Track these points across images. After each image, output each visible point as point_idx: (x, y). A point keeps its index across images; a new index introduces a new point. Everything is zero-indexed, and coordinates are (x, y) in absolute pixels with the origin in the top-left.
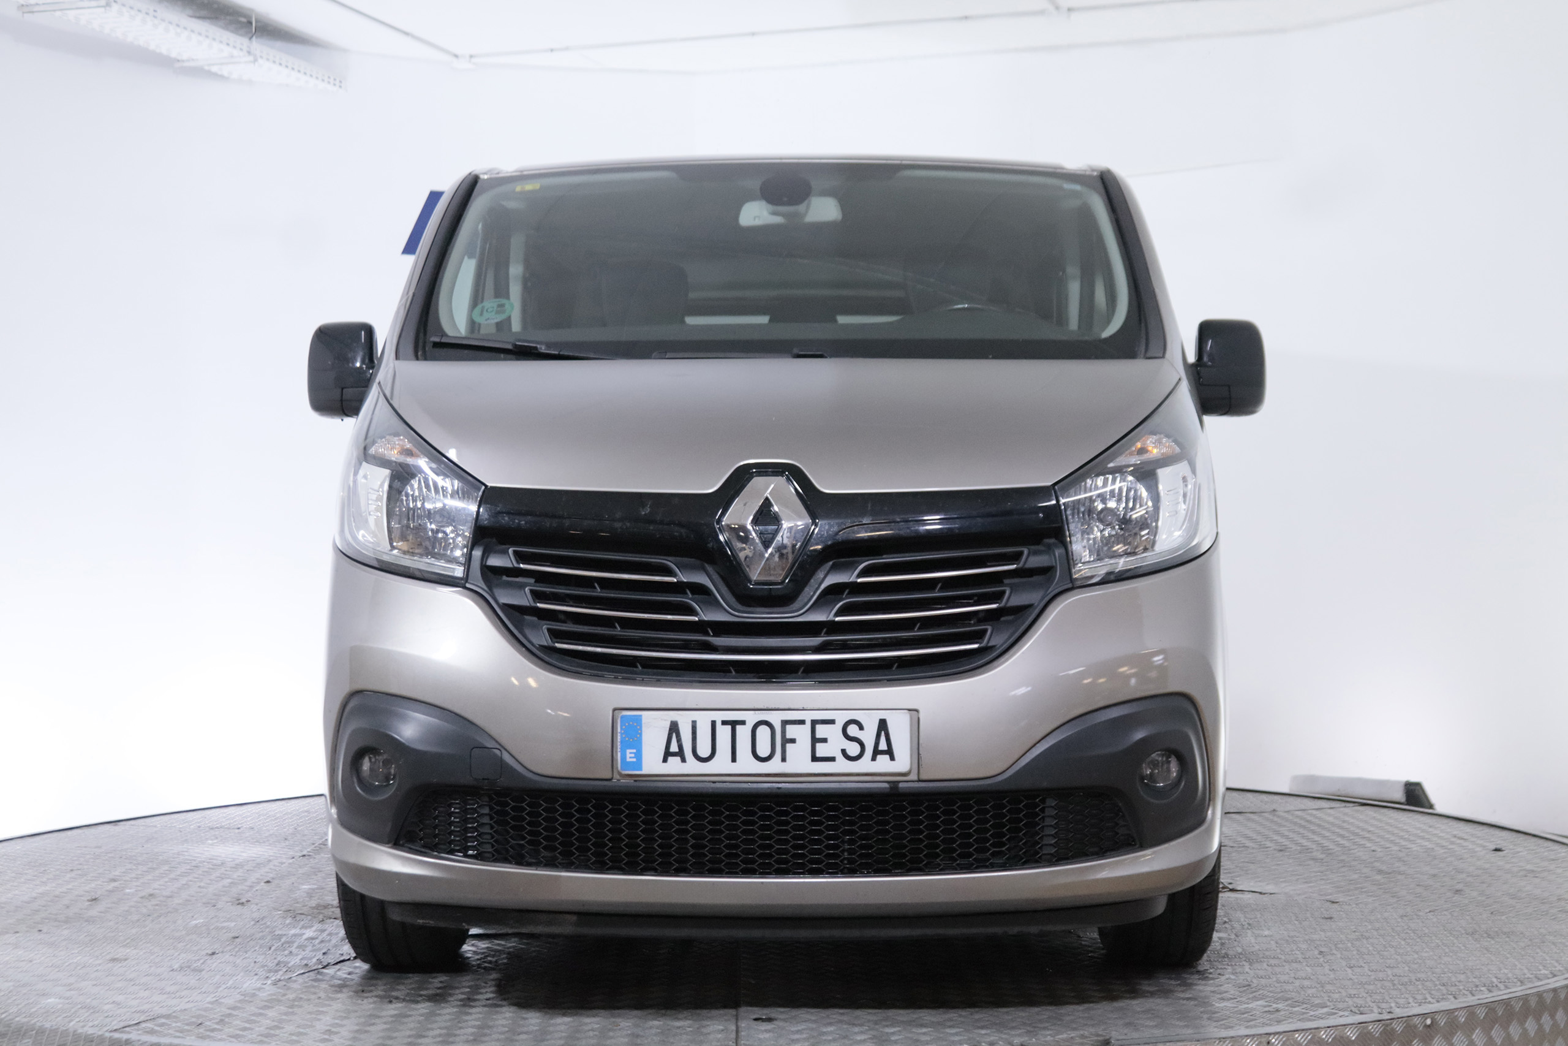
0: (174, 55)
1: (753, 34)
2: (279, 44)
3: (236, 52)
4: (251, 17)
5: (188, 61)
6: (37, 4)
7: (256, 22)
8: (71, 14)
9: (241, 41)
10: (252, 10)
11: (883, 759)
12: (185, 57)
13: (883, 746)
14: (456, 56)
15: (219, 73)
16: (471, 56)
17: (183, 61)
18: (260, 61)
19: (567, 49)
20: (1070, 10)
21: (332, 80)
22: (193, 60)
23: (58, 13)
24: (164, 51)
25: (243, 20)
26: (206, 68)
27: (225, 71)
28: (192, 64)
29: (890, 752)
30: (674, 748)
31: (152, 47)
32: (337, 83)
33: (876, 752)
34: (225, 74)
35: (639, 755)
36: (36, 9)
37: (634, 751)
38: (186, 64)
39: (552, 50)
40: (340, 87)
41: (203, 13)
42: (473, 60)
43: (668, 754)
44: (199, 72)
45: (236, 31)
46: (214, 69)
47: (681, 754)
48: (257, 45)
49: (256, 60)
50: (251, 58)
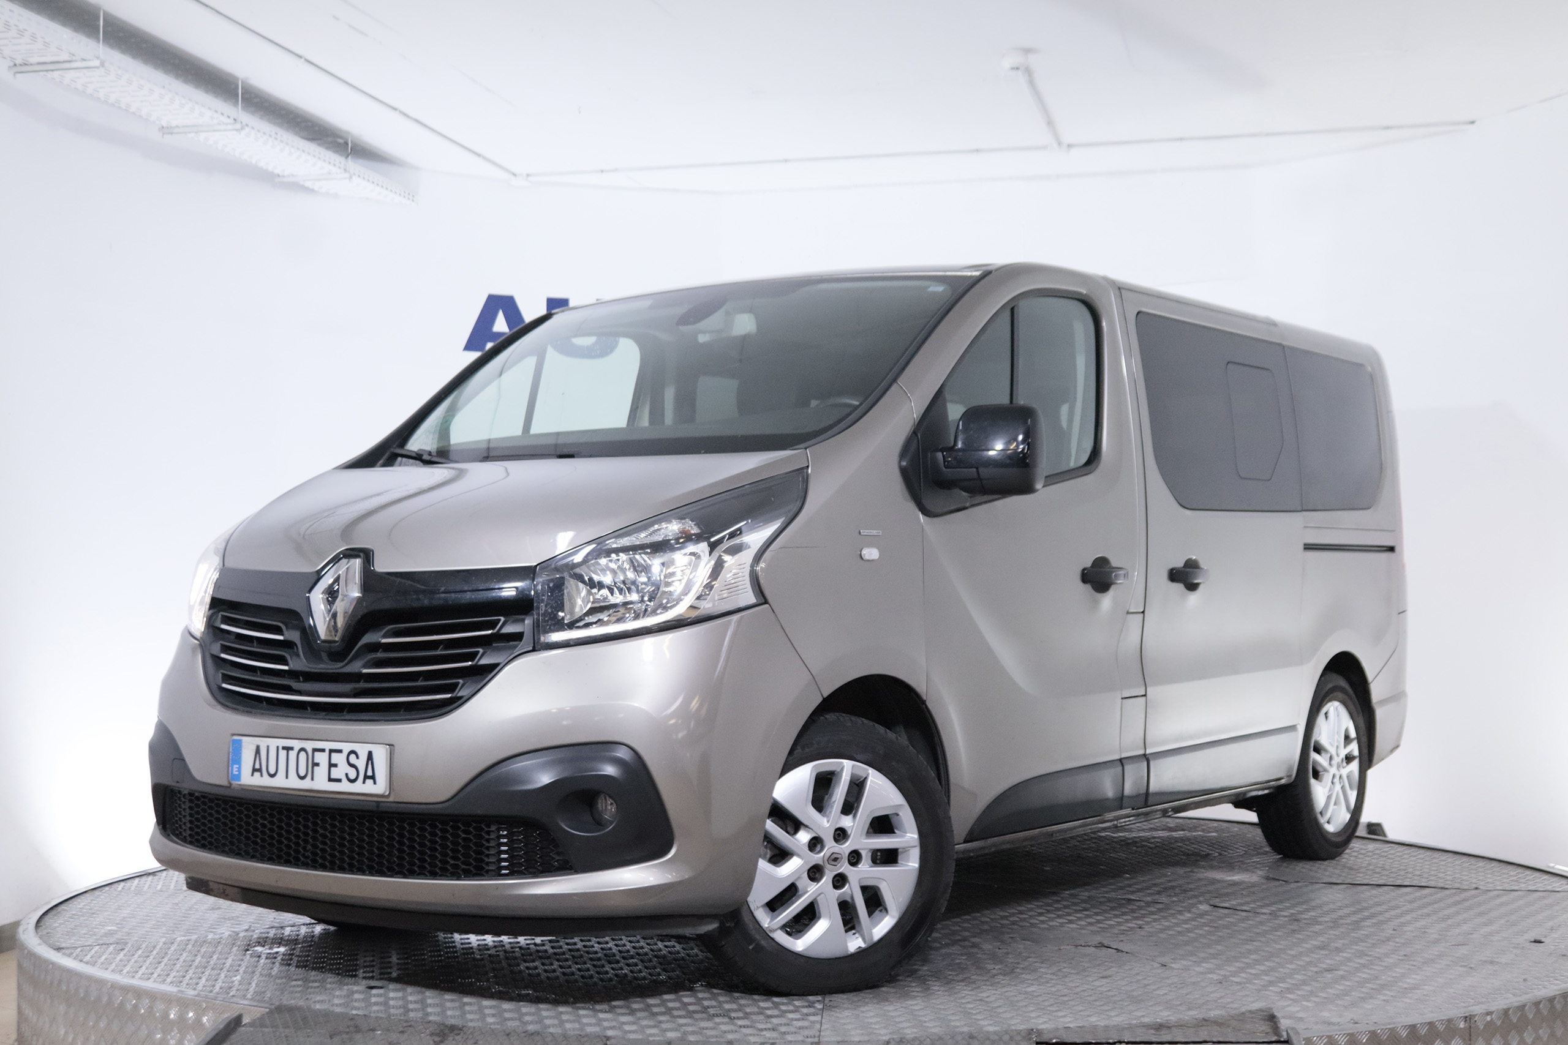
0: (277, 171)
1: (786, 161)
2: (369, 163)
3: (332, 169)
4: (348, 140)
5: (289, 176)
6: (177, 127)
7: (351, 142)
9: (338, 160)
10: (348, 133)
11: (369, 782)
12: (286, 173)
13: (370, 773)
14: (514, 175)
15: (311, 187)
16: (528, 175)
17: (283, 176)
18: (355, 177)
19: (616, 170)
20: (1070, 146)
21: (406, 195)
22: (293, 175)
23: (193, 135)
24: (270, 169)
25: (341, 141)
26: (301, 183)
28: (291, 179)
29: (373, 777)
30: (257, 766)
31: (261, 164)
32: (411, 197)
33: (366, 777)
34: (316, 188)
35: (239, 769)
36: (176, 130)
37: (237, 766)
38: (286, 180)
39: (602, 171)
40: (413, 200)
42: (530, 178)
43: (254, 770)
44: (296, 187)
45: (333, 151)
46: (308, 184)
47: (260, 770)
48: (352, 164)
49: (351, 177)
50: (347, 175)
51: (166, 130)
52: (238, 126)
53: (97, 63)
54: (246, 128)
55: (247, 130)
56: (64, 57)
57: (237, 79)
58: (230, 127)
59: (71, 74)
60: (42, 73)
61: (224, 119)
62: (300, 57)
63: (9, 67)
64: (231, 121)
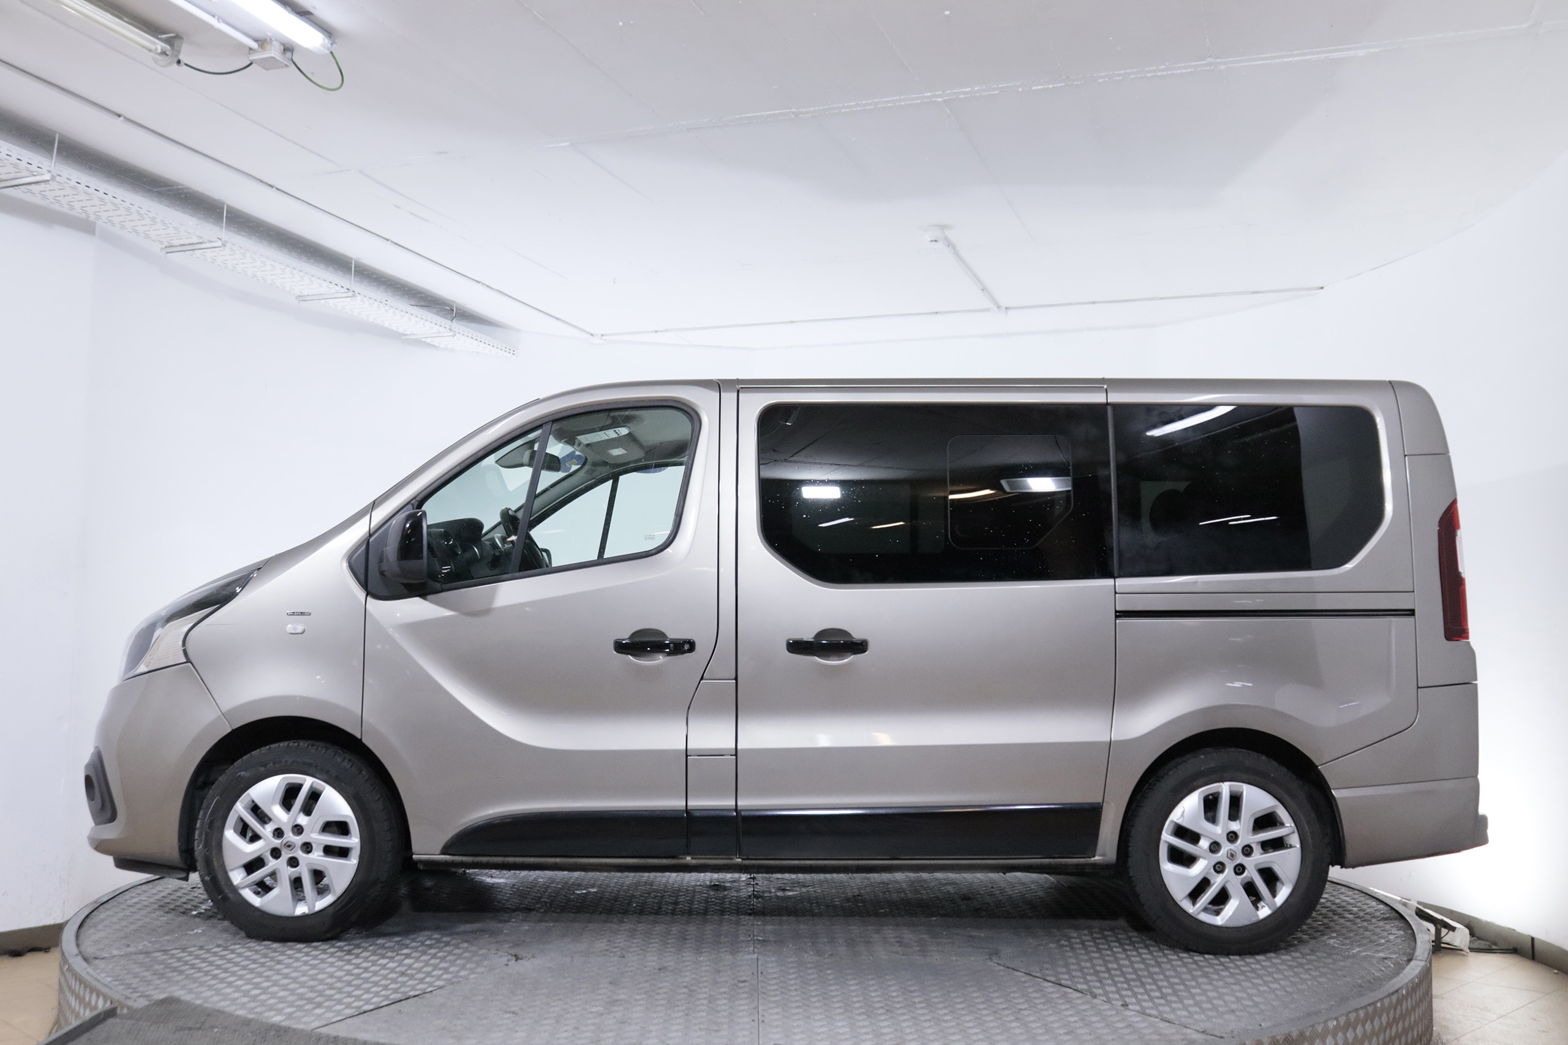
0: (401, 331)
1: (792, 322)
2: (473, 325)
3: (441, 329)
4: (453, 307)
5: (410, 335)
7: (456, 310)
8: (331, 302)
9: (446, 322)
10: (453, 302)
12: (408, 332)
14: (592, 335)
15: (431, 343)
16: (602, 335)
17: (406, 335)
18: (458, 335)
19: (666, 330)
20: (1007, 308)
21: (507, 350)
22: (413, 334)
23: (323, 301)
24: (396, 329)
25: (448, 308)
26: (423, 340)
27: (436, 342)
28: (413, 337)
31: (386, 325)
32: (511, 351)
34: (437, 344)
36: (308, 298)
38: (409, 337)
39: (656, 332)
40: (513, 354)
41: (423, 303)
42: (604, 338)
44: (418, 343)
45: (444, 317)
46: (429, 341)
48: (457, 325)
49: (455, 335)
50: (452, 333)
51: (301, 298)
52: (350, 294)
53: (219, 243)
54: (357, 295)
55: (359, 297)
56: (195, 240)
57: (352, 259)
58: (344, 295)
59: (209, 254)
60: (187, 252)
61: (338, 288)
62: (388, 240)
63: (162, 249)
64: (344, 290)
